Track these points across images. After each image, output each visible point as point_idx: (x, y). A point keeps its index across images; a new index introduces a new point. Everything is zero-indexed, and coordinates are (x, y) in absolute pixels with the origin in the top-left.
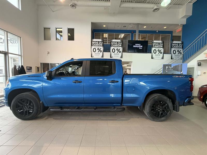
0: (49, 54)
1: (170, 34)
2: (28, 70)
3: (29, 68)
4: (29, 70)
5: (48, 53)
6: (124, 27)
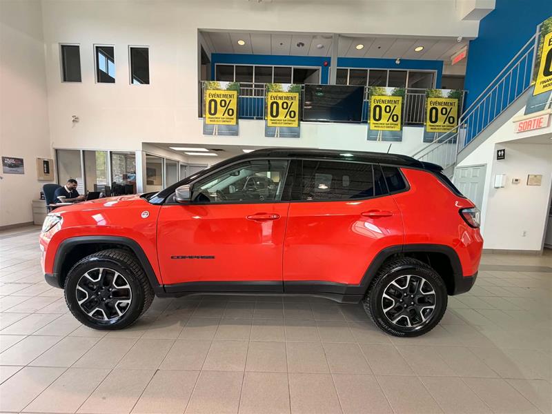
0: (77, 124)
1: (436, 71)
2: (10, 166)
3: (13, 161)
4: (14, 169)
5: (76, 120)
6: (298, 45)
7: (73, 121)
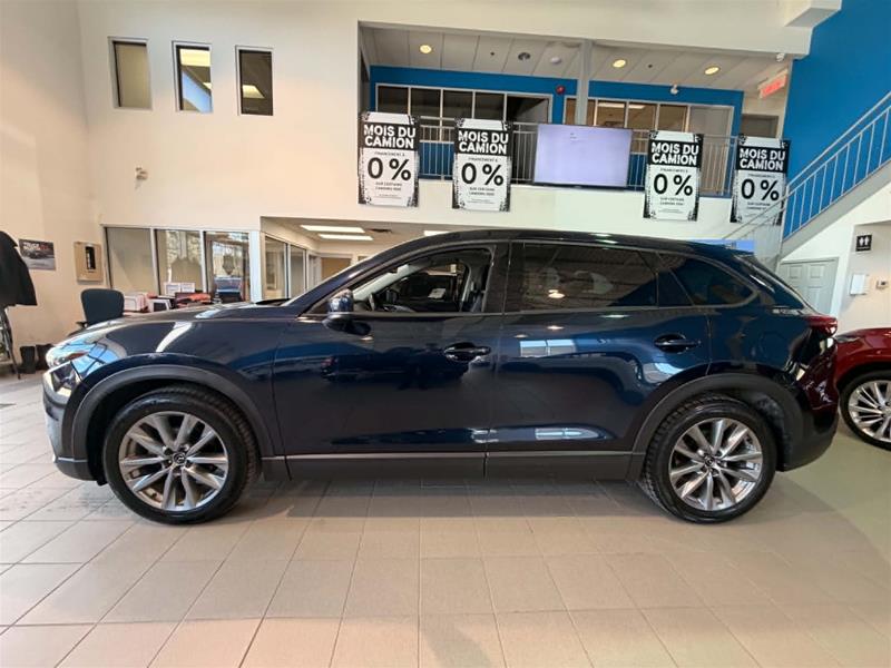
0: (144, 183)
1: (733, 108)
3: (37, 247)
4: (39, 261)
5: (141, 176)
7: (139, 177)
